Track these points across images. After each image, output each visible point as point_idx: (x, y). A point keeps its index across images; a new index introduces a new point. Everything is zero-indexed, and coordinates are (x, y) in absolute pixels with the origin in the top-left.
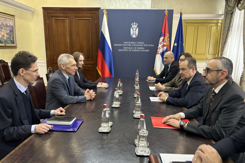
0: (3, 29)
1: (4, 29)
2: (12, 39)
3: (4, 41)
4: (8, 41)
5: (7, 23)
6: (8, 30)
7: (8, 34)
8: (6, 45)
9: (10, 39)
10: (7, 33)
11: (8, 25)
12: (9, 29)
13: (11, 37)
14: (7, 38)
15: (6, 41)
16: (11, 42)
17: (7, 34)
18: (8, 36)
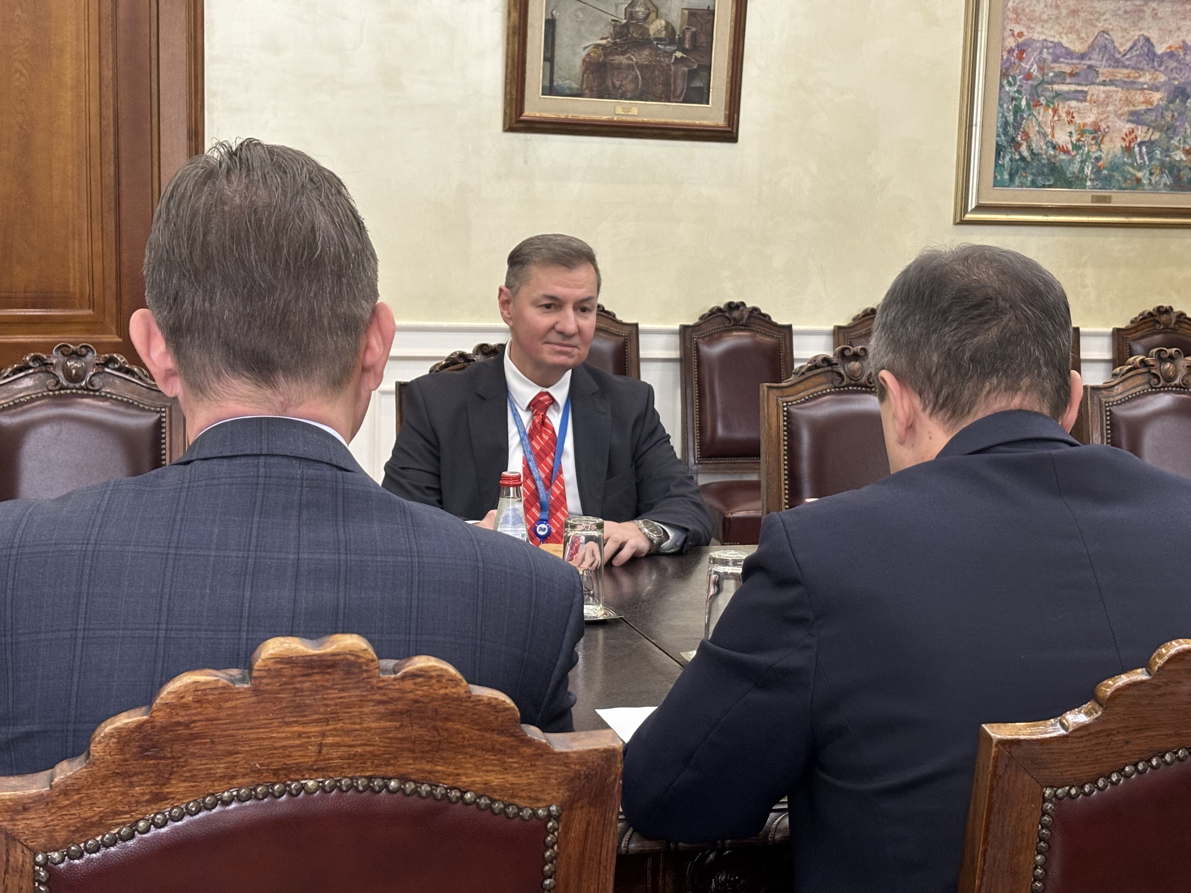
0: (1104, 83)
1: (1112, 83)
2: (1179, 156)
3: (1097, 171)
4: (1140, 168)
5: (1154, 36)
6: (1157, 89)
7: (1151, 117)
8: (1107, 199)
9: (1167, 151)
10: (1143, 107)
11: (1160, 49)
12: (1162, 78)
13: (1174, 142)
14: (1128, 150)
15: (1114, 167)
16: (1167, 180)
17: (1136, 117)
18: (1141, 134)
